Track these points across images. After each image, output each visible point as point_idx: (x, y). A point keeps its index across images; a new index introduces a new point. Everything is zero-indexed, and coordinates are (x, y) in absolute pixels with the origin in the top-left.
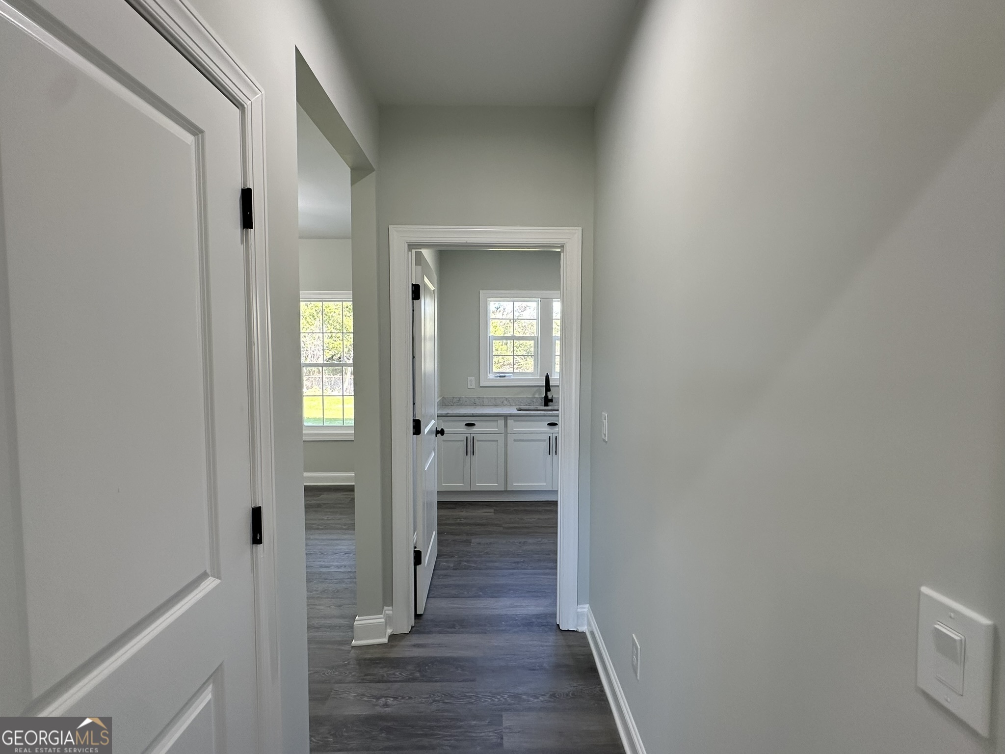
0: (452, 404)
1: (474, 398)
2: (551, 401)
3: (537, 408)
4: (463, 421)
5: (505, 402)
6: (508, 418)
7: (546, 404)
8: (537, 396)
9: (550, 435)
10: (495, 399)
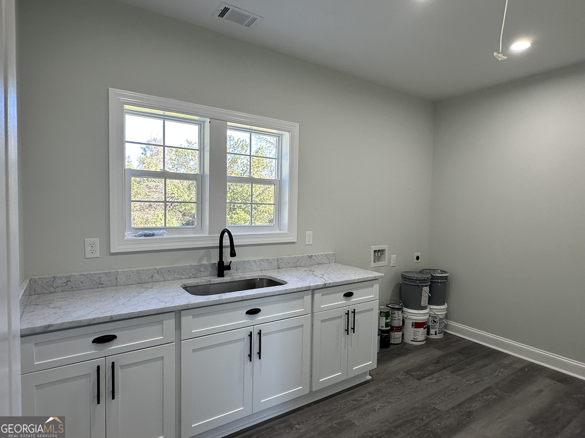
0: (52, 290)
1: (99, 274)
2: (228, 268)
3: (210, 281)
4: (89, 335)
5: (156, 276)
6: (182, 312)
7: (221, 274)
8: (205, 262)
9: (251, 329)
10: (138, 272)
